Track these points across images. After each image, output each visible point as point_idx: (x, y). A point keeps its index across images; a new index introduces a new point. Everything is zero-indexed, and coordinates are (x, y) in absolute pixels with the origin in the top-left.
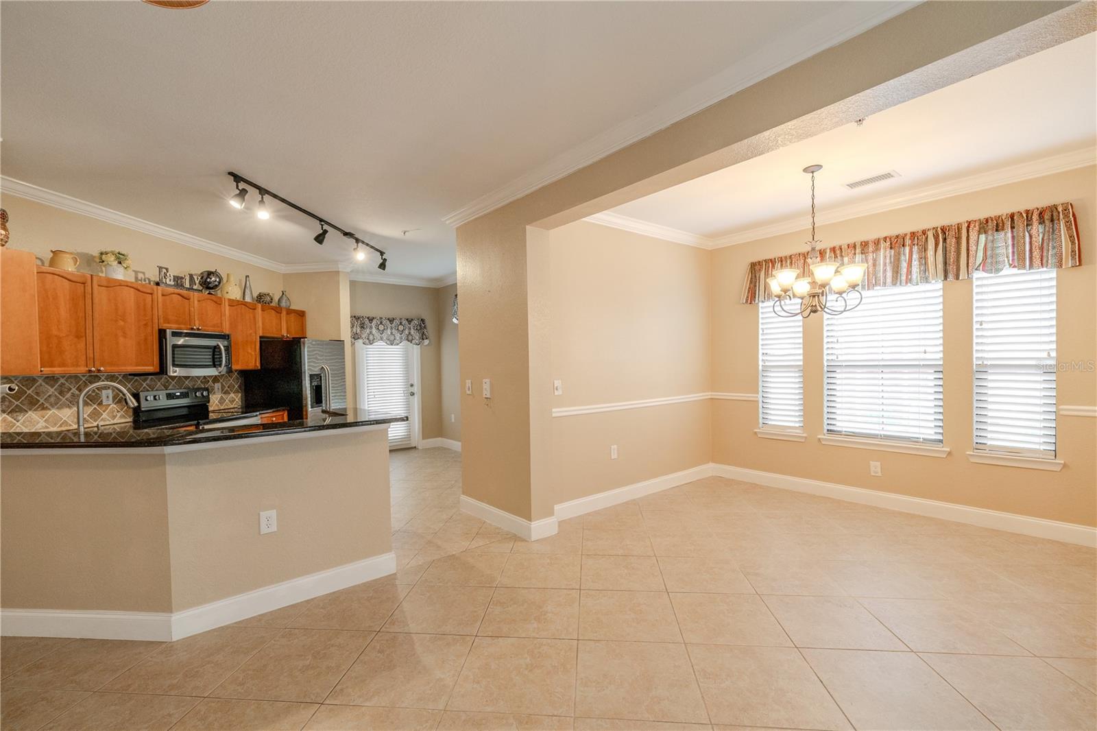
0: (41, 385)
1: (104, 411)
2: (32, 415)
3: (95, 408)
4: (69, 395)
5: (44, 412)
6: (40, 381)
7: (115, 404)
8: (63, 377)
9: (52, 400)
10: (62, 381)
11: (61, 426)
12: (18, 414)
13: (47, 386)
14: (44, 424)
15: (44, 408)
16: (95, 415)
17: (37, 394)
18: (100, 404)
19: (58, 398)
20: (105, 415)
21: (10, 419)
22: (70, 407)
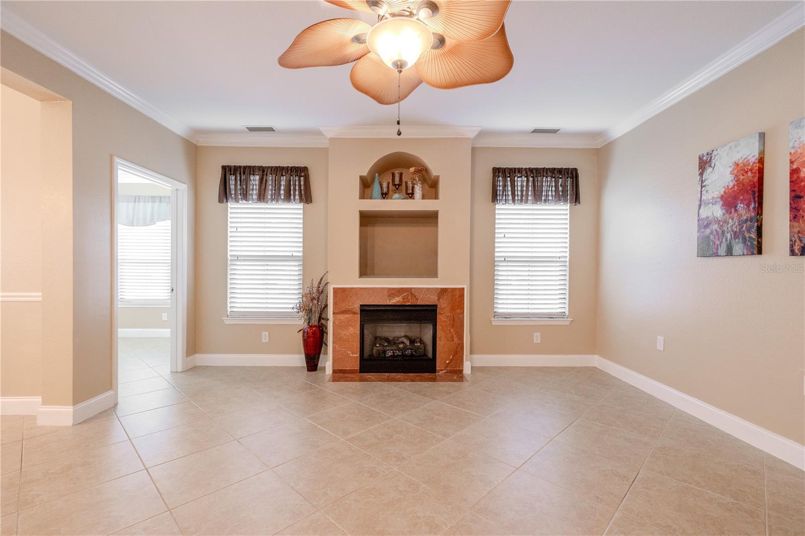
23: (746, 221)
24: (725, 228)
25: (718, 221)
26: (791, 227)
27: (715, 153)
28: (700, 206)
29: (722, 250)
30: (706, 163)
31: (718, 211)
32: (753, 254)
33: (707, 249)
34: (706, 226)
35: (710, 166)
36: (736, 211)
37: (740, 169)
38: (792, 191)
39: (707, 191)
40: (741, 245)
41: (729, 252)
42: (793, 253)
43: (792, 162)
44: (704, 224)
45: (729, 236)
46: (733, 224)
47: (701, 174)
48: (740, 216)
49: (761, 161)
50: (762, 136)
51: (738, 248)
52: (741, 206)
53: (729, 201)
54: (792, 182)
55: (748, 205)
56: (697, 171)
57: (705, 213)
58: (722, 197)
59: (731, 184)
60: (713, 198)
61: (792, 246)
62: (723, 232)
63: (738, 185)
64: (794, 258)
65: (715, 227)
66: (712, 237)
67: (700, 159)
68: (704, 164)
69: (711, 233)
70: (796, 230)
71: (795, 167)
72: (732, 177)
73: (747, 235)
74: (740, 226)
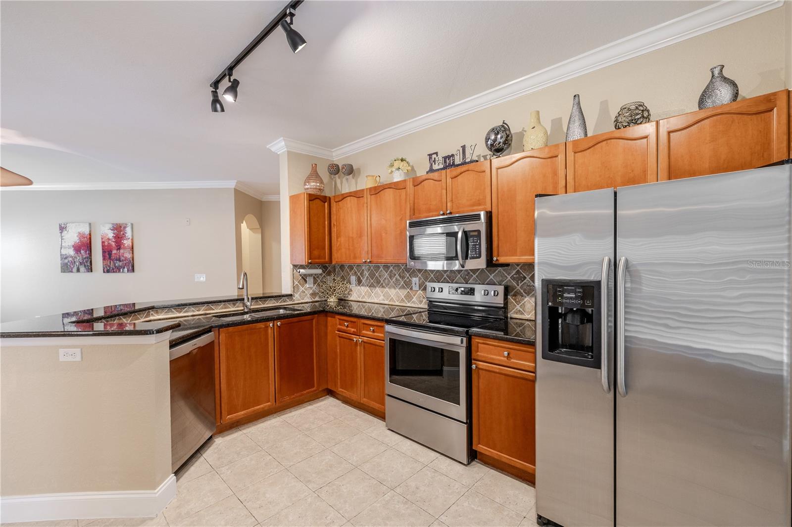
0: (381, 271)
1: (414, 295)
2: (378, 290)
3: (408, 292)
4: (394, 279)
5: (382, 289)
6: (381, 268)
7: (422, 291)
8: (392, 266)
9: (386, 281)
10: (391, 268)
11: (390, 301)
12: (372, 288)
13: (384, 271)
14: (383, 297)
15: (383, 287)
16: (409, 297)
17: (380, 276)
18: (411, 289)
19: (389, 281)
20: (414, 299)
21: (370, 290)
22: (395, 288)
23: (85, 258)
24: (76, 260)
25: (72, 257)
26: (103, 262)
27: (68, 225)
28: (61, 248)
29: (75, 269)
30: (63, 228)
31: (71, 252)
32: (89, 272)
33: (66, 268)
34: (66, 258)
35: (66, 230)
36: (80, 253)
37: (81, 235)
38: (103, 249)
39: (65, 242)
40: (84, 268)
41: (78, 270)
42: (104, 272)
43: (102, 239)
44: (64, 257)
45: (78, 264)
46: (79, 259)
47: (61, 233)
48: (82, 256)
49: (90, 234)
50: (90, 224)
51: (82, 269)
52: (82, 252)
53: (77, 248)
54: (102, 246)
55: (86, 252)
56: (58, 231)
57: (64, 252)
58: (73, 246)
59: (78, 241)
60: (68, 246)
61: (104, 269)
62: (75, 262)
63: (81, 242)
64: (104, 274)
65: (70, 259)
66: (69, 264)
67: (60, 226)
68: (62, 229)
69: (69, 262)
70: (105, 264)
71: (103, 240)
72: (78, 238)
73: (86, 264)
74: (83, 259)
